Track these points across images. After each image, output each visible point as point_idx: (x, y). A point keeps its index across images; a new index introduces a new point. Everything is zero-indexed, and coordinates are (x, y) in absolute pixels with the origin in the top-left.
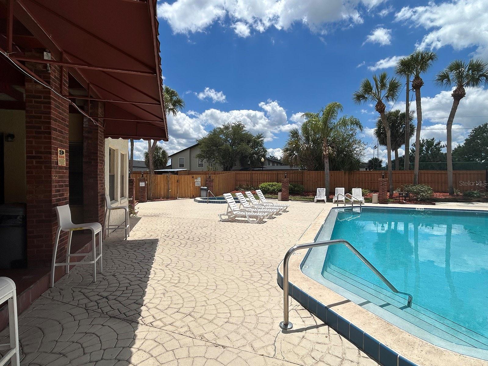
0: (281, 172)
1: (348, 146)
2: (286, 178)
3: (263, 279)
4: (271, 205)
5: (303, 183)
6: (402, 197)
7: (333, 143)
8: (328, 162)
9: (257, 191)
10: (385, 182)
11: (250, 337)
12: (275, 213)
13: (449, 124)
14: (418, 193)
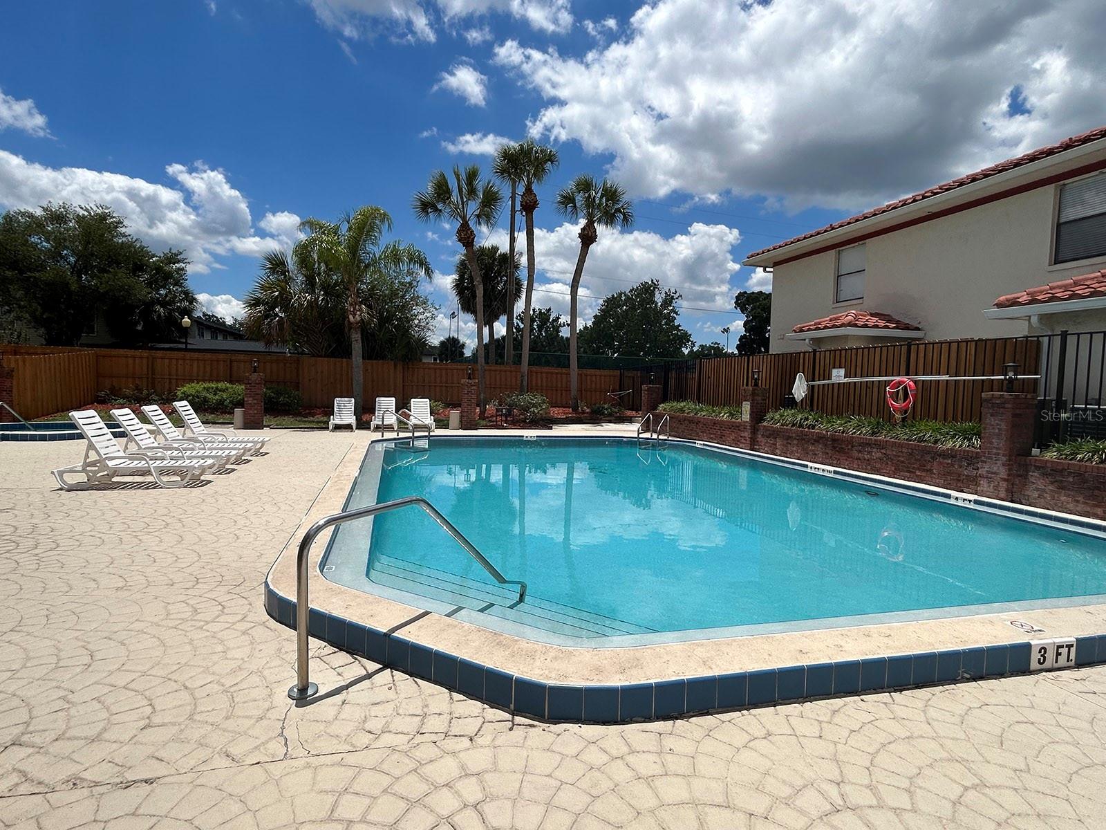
0: (242, 357)
1: (403, 306)
2: (255, 372)
3: (227, 612)
4: (220, 440)
5: (300, 386)
6: (501, 415)
7: (370, 298)
8: (359, 339)
9: (176, 404)
10: (473, 388)
11: (217, 740)
12: (233, 459)
13: (575, 286)
14: (525, 409)
